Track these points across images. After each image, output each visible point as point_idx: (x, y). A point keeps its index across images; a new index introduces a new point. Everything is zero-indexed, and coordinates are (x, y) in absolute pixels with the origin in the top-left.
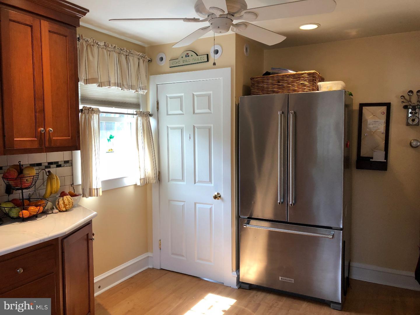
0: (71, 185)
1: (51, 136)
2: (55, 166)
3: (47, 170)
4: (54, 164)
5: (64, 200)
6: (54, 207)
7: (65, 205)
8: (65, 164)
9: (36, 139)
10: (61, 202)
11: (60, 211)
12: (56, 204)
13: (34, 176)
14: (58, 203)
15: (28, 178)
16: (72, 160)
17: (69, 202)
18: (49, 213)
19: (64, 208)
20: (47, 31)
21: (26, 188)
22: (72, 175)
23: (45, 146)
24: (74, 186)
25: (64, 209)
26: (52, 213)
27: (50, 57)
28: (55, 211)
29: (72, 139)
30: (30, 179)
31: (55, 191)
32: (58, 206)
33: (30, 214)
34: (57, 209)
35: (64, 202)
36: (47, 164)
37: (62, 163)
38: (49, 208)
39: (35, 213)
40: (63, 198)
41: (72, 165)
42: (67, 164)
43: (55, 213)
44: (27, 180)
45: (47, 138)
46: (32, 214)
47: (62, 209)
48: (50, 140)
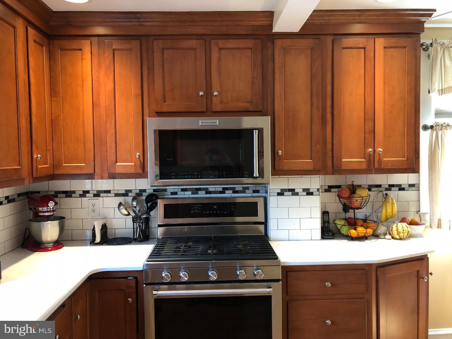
0: (417, 212)
1: (381, 156)
2: (397, 188)
3: (385, 192)
4: (396, 187)
5: (398, 227)
6: (387, 232)
7: (398, 233)
8: (410, 188)
9: (364, 160)
10: (394, 229)
11: (393, 238)
12: (389, 230)
13: (363, 197)
14: (392, 229)
15: (357, 198)
16: (419, 184)
17: (403, 230)
18: (381, 238)
19: (397, 235)
20: (382, 48)
21: (358, 208)
22: (419, 201)
23: (374, 167)
24: (419, 213)
25: (398, 237)
26: (385, 238)
27: (384, 73)
28: (388, 237)
29: (407, 160)
30: (359, 200)
31: (390, 216)
32: (391, 232)
33: (358, 234)
34: (390, 234)
35: (397, 230)
36: (387, 187)
37: (406, 187)
38: (382, 233)
39: (362, 235)
40: (397, 225)
41: (419, 190)
42: (413, 188)
43: (387, 239)
44: (356, 201)
45: (377, 159)
46: (360, 235)
47: (396, 236)
48: (380, 162)
